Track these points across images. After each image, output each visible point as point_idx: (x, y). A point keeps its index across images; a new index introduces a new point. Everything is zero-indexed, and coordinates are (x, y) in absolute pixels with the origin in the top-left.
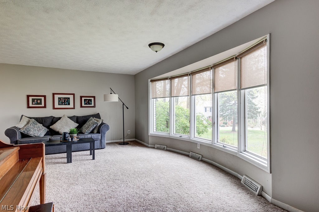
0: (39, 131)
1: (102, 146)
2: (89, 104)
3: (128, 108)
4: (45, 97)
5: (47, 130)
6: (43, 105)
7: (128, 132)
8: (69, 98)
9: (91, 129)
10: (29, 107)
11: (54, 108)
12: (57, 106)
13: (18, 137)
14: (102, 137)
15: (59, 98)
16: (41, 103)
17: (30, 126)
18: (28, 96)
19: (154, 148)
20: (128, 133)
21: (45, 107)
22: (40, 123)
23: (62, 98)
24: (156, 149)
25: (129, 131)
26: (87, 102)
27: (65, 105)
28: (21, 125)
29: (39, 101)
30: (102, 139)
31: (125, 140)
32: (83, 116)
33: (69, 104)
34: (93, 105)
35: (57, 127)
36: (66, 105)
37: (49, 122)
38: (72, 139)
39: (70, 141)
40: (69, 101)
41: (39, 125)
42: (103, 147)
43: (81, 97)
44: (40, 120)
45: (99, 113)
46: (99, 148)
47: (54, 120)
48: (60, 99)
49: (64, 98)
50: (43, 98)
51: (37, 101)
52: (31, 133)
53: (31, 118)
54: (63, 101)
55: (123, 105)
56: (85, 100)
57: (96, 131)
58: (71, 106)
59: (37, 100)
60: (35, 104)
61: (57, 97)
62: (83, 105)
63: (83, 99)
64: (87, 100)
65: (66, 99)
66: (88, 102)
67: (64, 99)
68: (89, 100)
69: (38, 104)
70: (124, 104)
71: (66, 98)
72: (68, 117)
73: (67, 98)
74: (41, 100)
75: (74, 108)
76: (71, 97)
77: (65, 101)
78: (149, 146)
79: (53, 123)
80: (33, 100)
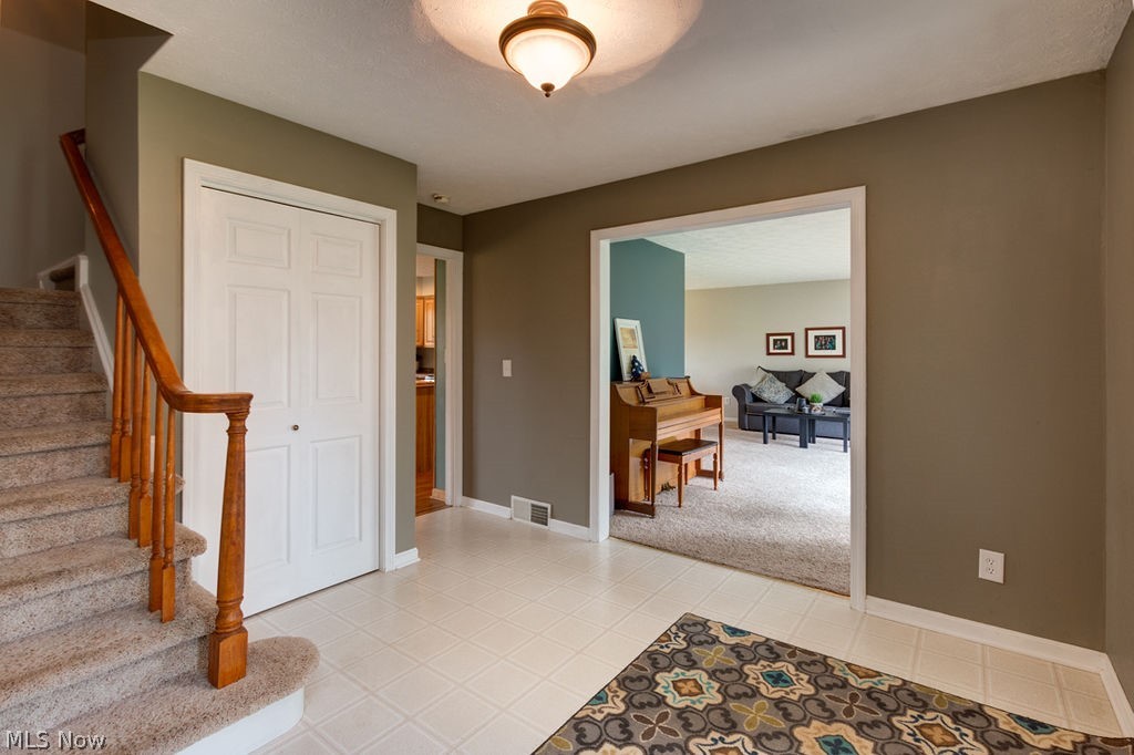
0: (777, 394)
4: (792, 335)
5: (791, 393)
6: (789, 350)
8: (834, 337)
10: (769, 354)
11: (807, 356)
12: (812, 351)
13: (748, 400)
15: (816, 337)
16: (785, 347)
17: (766, 385)
18: (768, 335)
21: (792, 353)
22: (782, 381)
23: (822, 336)
27: (826, 349)
28: (753, 383)
29: (783, 343)
33: (834, 348)
35: (807, 389)
36: (828, 351)
37: (796, 379)
38: (810, 410)
40: (835, 342)
41: (779, 383)
44: (781, 376)
47: (803, 377)
48: (819, 339)
50: (789, 338)
52: (765, 396)
53: (768, 371)
54: (823, 342)
58: (838, 351)
59: (781, 340)
60: (778, 349)
61: (812, 334)
65: (829, 339)
67: (825, 338)
69: (782, 348)
72: (828, 374)
73: (830, 336)
74: (786, 340)
75: (843, 356)
76: (838, 334)
77: (826, 343)
79: (801, 383)
80: (775, 341)
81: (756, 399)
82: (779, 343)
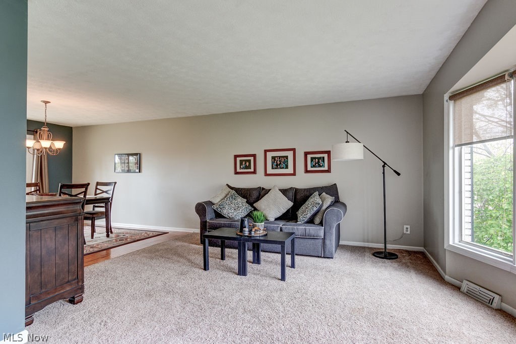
0: (237, 210)
1: (327, 252)
2: (320, 166)
3: (399, 174)
4: (254, 156)
5: (249, 208)
6: (252, 170)
7: (405, 229)
8: (287, 157)
9: (309, 215)
10: (236, 173)
11: (266, 174)
12: (270, 171)
13: (210, 216)
14: (327, 234)
15: (272, 158)
16: (249, 167)
17: (227, 202)
19: (457, 288)
20: (405, 232)
21: (254, 172)
22: (244, 197)
23: (277, 157)
24: (463, 293)
25: (409, 227)
26: (316, 163)
27: (281, 168)
29: (247, 164)
30: (326, 237)
31: (389, 246)
32: (305, 189)
33: (287, 167)
34: (326, 168)
35: (262, 204)
36: (283, 169)
37: (256, 197)
39: (247, 235)
40: (288, 162)
42: (327, 254)
43: (306, 154)
44: (243, 193)
45: (335, 184)
46: (320, 255)
47: (262, 192)
48: (275, 160)
49: (280, 157)
50: (252, 159)
51: (245, 163)
52: (225, 212)
54: (278, 162)
55: (384, 166)
56: (312, 159)
57: (317, 220)
58: (290, 170)
59: (246, 161)
60: (243, 168)
62: (309, 168)
63: (309, 157)
64: (315, 158)
65: (283, 159)
66: (318, 162)
67: (280, 159)
68: (319, 158)
69: (246, 167)
70: (385, 163)
71: (282, 157)
72: (280, 190)
73: (284, 157)
74: (249, 161)
75: (294, 174)
76: (290, 154)
77: (280, 163)
78: (447, 278)
79: (259, 198)
80: (241, 162)
81: (218, 215)
82: (245, 164)
